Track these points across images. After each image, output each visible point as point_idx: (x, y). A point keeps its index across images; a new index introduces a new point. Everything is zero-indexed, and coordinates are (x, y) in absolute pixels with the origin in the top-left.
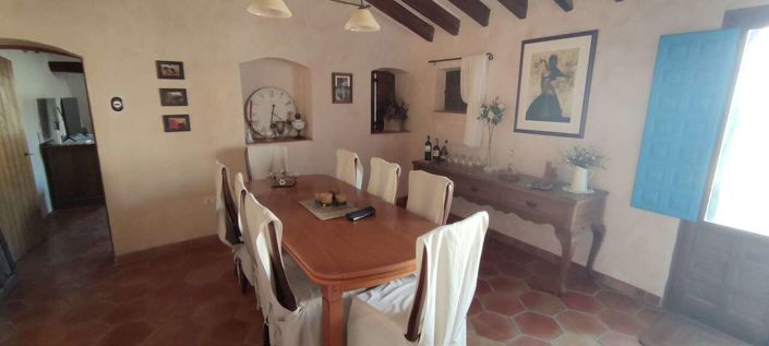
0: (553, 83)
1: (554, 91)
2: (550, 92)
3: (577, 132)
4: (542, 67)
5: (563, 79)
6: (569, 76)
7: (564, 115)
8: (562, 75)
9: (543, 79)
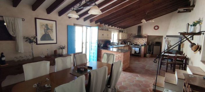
0: (48, 31)
1: (48, 33)
2: (47, 33)
3: (56, 42)
4: (44, 27)
5: (50, 30)
6: (52, 30)
7: (52, 39)
8: (50, 29)
9: (45, 30)
